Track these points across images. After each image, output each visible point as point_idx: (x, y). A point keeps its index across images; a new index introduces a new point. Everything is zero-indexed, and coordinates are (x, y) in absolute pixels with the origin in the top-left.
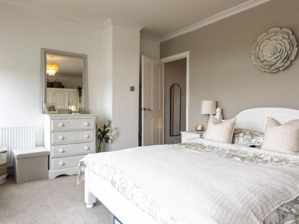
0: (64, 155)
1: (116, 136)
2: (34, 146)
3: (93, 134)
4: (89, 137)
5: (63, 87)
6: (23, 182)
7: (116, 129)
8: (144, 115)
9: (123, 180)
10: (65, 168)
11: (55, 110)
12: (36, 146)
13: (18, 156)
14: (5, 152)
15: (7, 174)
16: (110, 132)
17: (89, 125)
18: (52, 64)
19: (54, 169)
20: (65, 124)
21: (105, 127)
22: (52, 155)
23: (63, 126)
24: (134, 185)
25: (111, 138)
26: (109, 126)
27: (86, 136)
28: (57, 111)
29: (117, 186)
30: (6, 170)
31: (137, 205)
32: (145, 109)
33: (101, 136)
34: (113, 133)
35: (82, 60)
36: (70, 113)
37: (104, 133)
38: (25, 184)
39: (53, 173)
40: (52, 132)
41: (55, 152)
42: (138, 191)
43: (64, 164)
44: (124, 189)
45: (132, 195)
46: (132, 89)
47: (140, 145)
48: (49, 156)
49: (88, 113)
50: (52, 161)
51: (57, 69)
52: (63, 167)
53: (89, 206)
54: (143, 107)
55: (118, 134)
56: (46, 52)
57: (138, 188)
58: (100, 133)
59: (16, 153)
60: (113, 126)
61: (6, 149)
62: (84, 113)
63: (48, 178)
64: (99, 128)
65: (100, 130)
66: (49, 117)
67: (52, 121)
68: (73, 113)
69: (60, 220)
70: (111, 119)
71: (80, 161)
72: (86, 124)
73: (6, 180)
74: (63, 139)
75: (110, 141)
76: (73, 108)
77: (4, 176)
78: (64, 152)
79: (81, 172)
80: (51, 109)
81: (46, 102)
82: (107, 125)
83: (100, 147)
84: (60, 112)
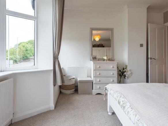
0: (100, 83)
1: (130, 75)
2: (86, 77)
3: (116, 73)
4: (113, 74)
5: (104, 47)
6: (81, 94)
7: (130, 70)
8: (150, 62)
9: (124, 102)
10: (100, 90)
11: (96, 59)
12: (87, 77)
13: (79, 81)
14: (74, 78)
15: (75, 89)
16: (126, 72)
17: (113, 67)
18: (97, 35)
19: (95, 90)
20: (100, 66)
21: (124, 69)
22: (94, 82)
23: (100, 67)
24: (130, 106)
25: (127, 76)
26: (126, 68)
27: (112, 73)
28: (97, 60)
29: (121, 105)
30: (74, 87)
31: (130, 119)
32: (151, 59)
33: (121, 74)
34: (128, 73)
35: (111, 31)
36: (104, 61)
37: (123, 73)
38: (82, 95)
39: (95, 91)
40: (94, 70)
41: (95, 81)
42: (132, 110)
43: (100, 88)
44: (124, 107)
45: (128, 112)
46: (141, 45)
47: (147, 82)
48: (93, 82)
49: (113, 61)
50: (94, 85)
51: (100, 37)
52: (99, 89)
53: (110, 114)
54: (149, 57)
55: (131, 74)
56: (92, 29)
57: (131, 108)
58: (120, 72)
59: (79, 79)
60: (128, 69)
61: (75, 77)
62: (112, 61)
63: (92, 94)
64: (120, 69)
65: (120, 71)
66: (93, 62)
67: (94, 65)
68: (105, 61)
69: (93, 117)
70: (127, 64)
71: (105, 87)
72: (112, 67)
73: (74, 92)
74: (100, 74)
75: (126, 78)
76: (105, 58)
77: (74, 90)
78: (100, 81)
79: (106, 93)
80: (94, 58)
81: (92, 55)
82: (125, 68)
83: (120, 81)
84: (99, 60)
